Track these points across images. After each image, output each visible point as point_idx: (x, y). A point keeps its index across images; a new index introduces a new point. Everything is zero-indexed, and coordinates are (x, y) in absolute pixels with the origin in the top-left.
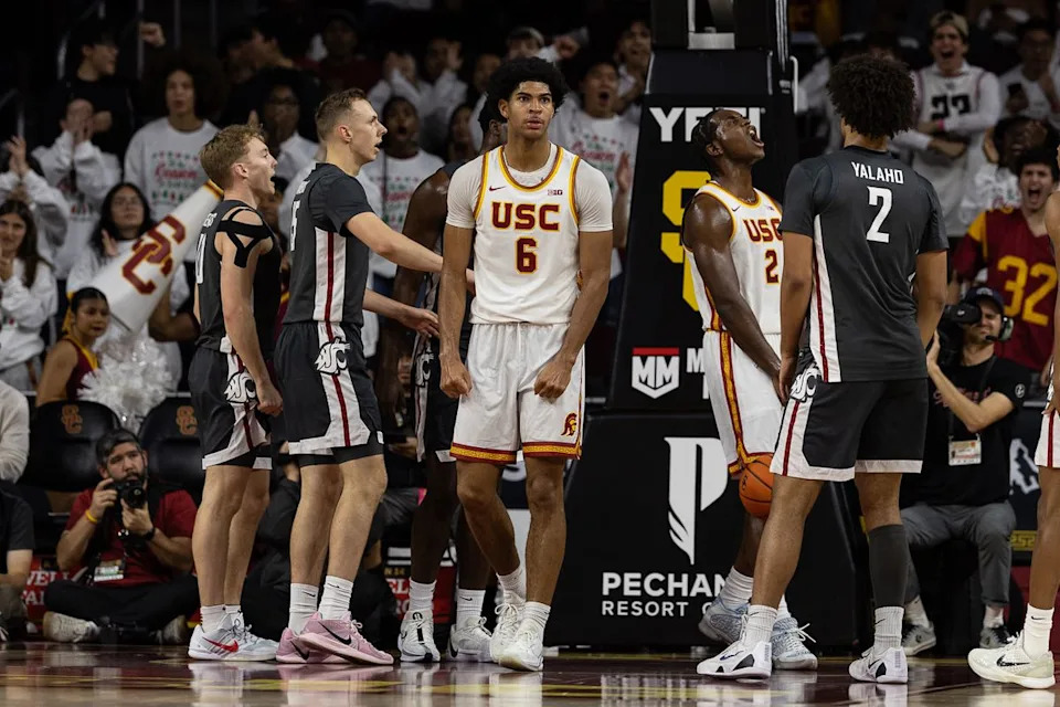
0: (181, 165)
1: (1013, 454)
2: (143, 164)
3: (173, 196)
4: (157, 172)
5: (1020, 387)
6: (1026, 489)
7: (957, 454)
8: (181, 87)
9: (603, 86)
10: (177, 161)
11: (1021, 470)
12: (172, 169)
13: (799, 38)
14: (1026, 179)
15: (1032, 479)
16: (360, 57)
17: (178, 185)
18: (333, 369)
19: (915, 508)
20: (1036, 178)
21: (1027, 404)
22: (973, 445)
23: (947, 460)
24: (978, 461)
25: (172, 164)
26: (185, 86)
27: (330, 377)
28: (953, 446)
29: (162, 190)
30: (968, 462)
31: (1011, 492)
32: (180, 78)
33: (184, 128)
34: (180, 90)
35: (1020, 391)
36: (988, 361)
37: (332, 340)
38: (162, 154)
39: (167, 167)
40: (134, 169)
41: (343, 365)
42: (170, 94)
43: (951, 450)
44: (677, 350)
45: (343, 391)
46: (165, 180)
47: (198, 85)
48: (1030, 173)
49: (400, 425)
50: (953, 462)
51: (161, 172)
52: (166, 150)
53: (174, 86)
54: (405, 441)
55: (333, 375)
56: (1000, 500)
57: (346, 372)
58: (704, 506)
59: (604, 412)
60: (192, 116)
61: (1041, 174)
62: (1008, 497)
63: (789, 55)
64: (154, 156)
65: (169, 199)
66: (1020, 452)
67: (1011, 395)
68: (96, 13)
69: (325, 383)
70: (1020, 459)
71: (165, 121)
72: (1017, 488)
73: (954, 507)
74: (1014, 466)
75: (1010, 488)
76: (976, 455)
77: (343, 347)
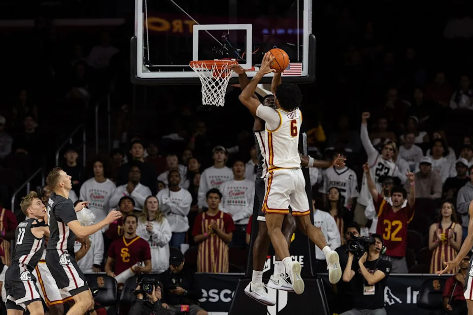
0: (99, 194)
1: (386, 292)
2: (86, 194)
3: (96, 205)
4: (91, 196)
5: (388, 269)
6: (390, 304)
7: (367, 291)
8: (99, 168)
9: (238, 169)
10: (98, 192)
11: (388, 297)
12: (95, 195)
13: (311, 149)
14: (394, 198)
15: (392, 300)
16: (160, 156)
17: (98, 201)
18: (66, 263)
19: (353, 310)
20: (397, 197)
21: (390, 274)
22: (372, 288)
23: (363, 293)
24: (373, 293)
25: (96, 194)
26: (100, 167)
27: (66, 266)
28: (365, 288)
29: (92, 203)
30: (370, 294)
31: (385, 305)
32: (98, 164)
33: (99, 181)
34: (98, 168)
35: (388, 270)
36: (377, 259)
37: (63, 253)
38: (92, 190)
39: (94, 195)
40: (83, 195)
41: (69, 261)
42: (95, 169)
43: (364, 289)
44: (269, 257)
45: (71, 269)
46: (93, 199)
47: (104, 167)
48: (395, 195)
49: (174, 283)
50: (365, 294)
51: (92, 197)
52: (94, 189)
53: (96, 167)
54: (176, 289)
55: (67, 265)
56: (381, 307)
57: (71, 263)
58: (279, 310)
59: (245, 278)
60: (103, 177)
61: (399, 196)
62: (384, 306)
63: (308, 155)
64: (90, 191)
65: (95, 206)
66: (388, 291)
67: (384, 271)
68: (69, 142)
69: (64, 268)
70: (388, 293)
71: (93, 179)
72: (387, 303)
73: (366, 310)
74: (386, 296)
75: (384, 303)
76: (373, 292)
77: (68, 255)
